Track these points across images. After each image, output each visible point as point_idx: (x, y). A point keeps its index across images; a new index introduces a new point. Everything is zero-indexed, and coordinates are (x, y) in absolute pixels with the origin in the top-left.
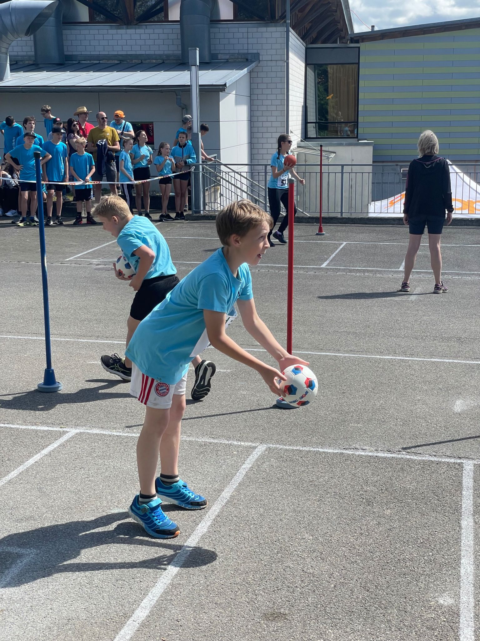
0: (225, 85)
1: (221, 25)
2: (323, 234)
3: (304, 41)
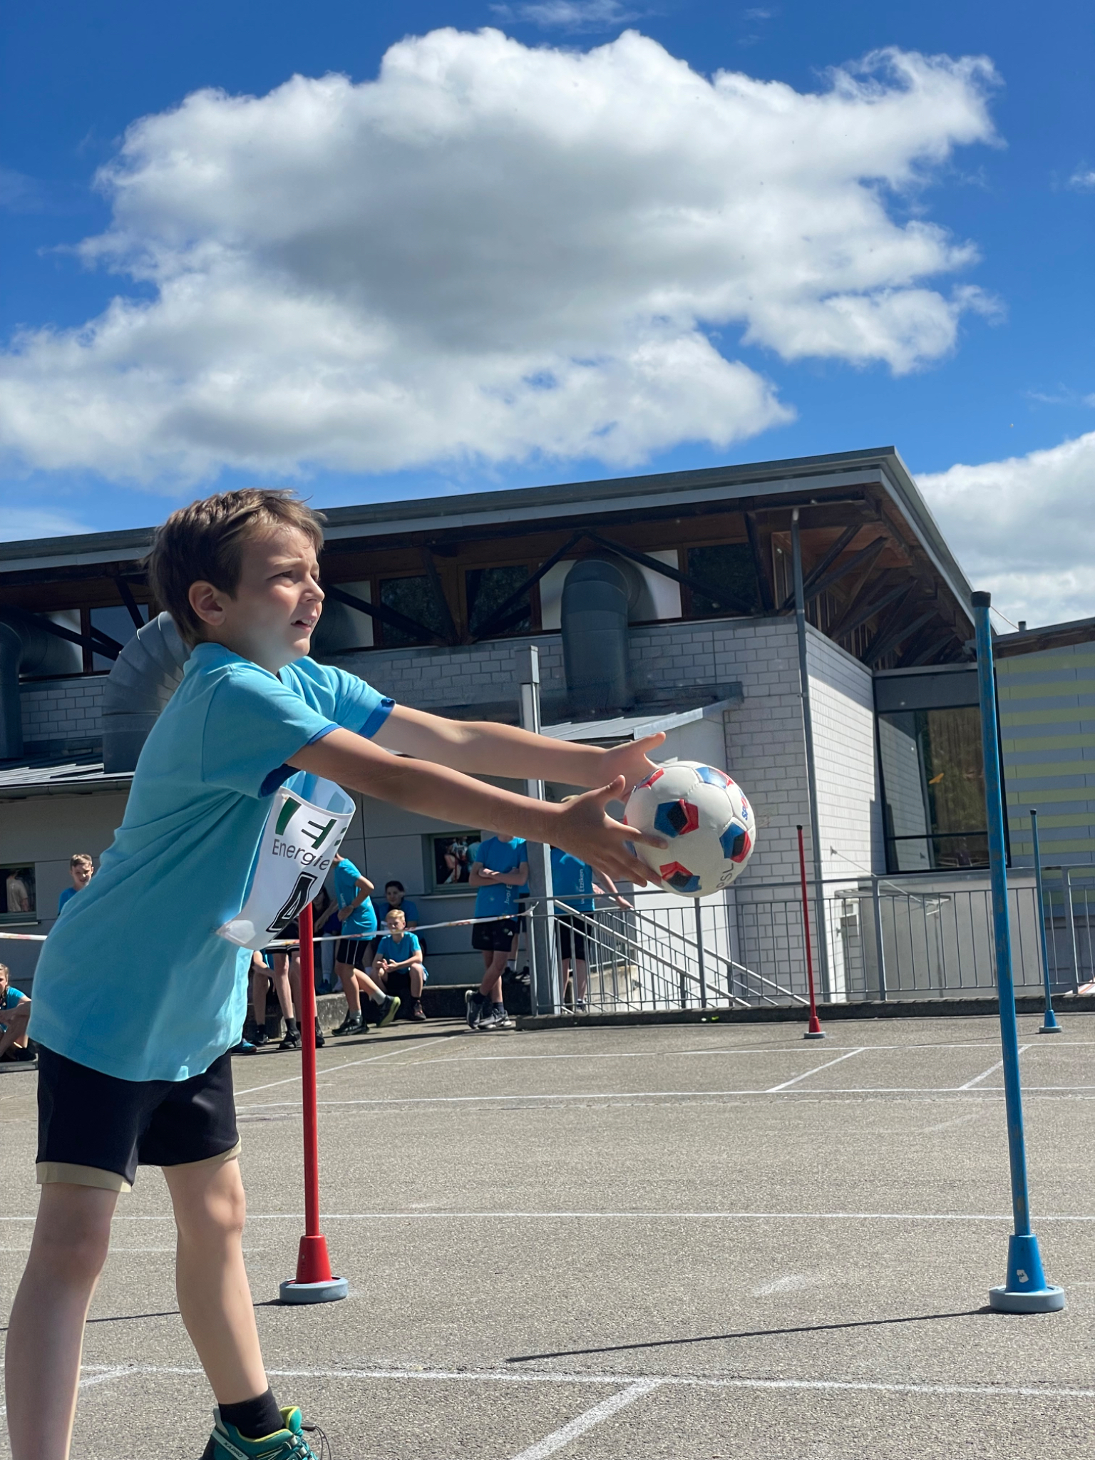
1: (653, 631)
2: (820, 1037)
3: (867, 664)
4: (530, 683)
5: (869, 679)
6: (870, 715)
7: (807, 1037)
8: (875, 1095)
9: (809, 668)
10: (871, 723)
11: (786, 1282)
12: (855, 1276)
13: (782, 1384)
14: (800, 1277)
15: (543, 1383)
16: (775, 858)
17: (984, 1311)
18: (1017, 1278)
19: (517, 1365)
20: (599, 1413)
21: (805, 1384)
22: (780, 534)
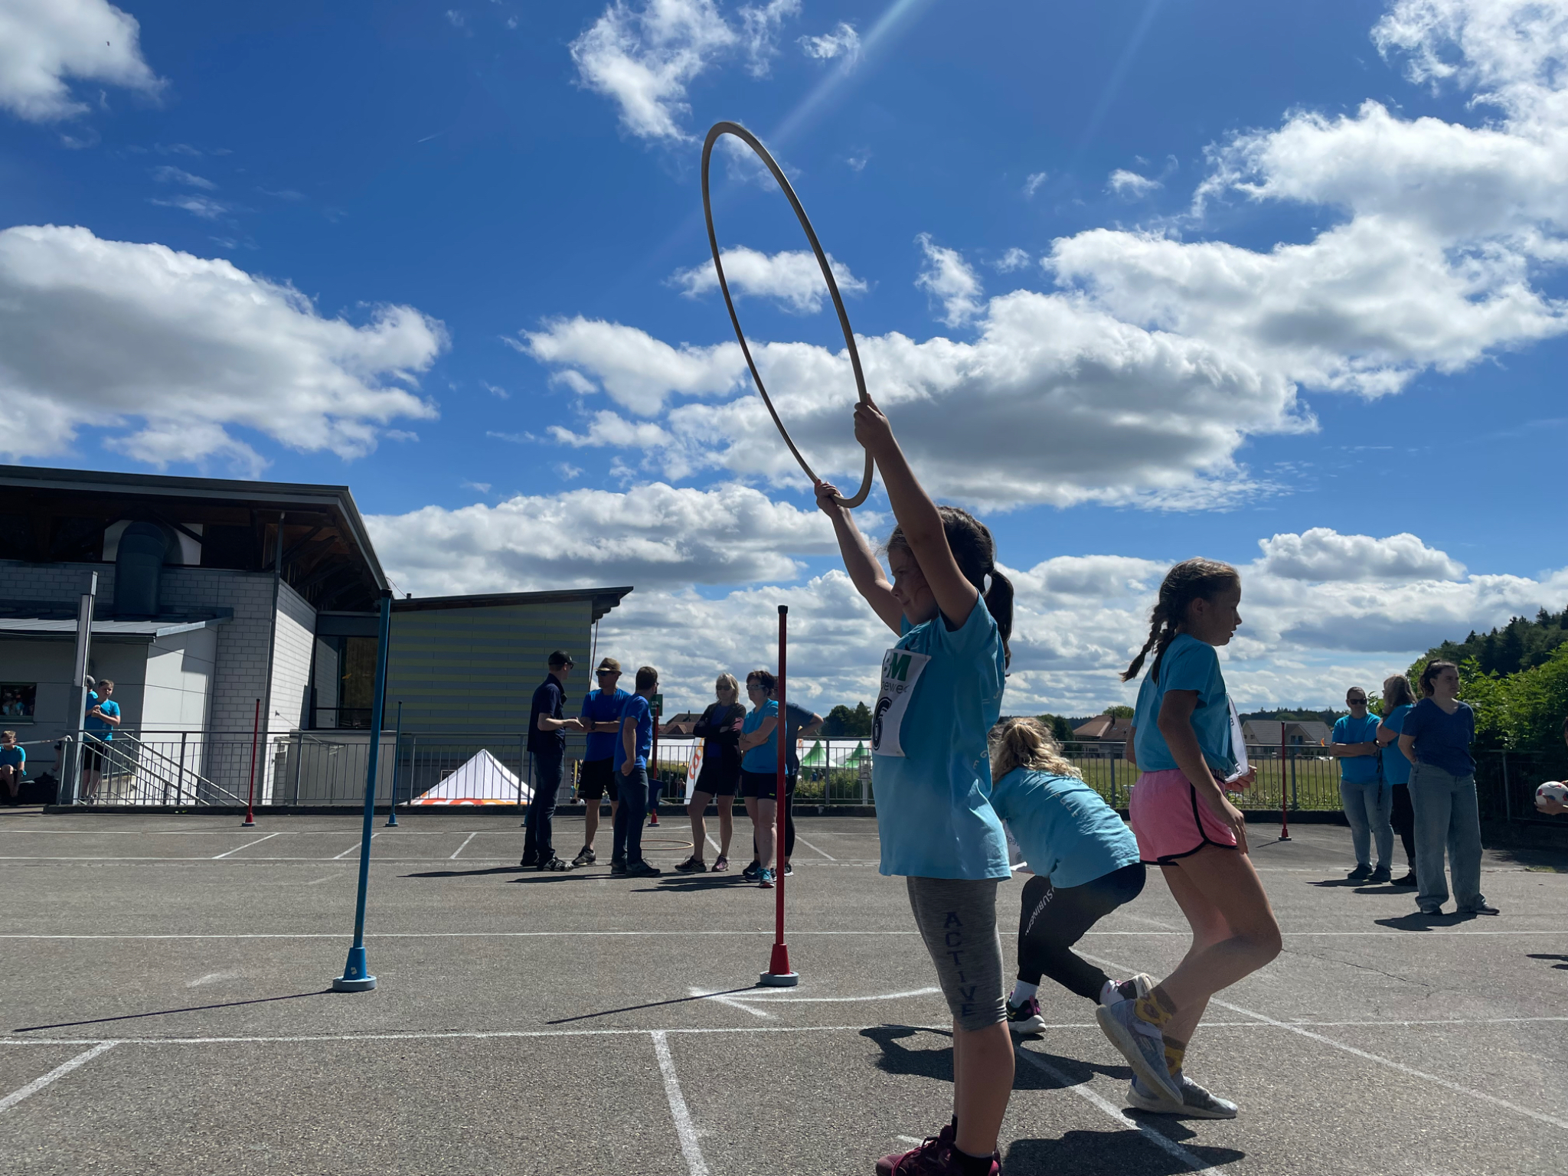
0: (155, 634)
1: (179, 571)
2: (252, 825)
3: (314, 607)
4: (89, 594)
5: (314, 615)
6: (312, 636)
7: (244, 825)
8: (282, 861)
9: (278, 605)
10: (312, 641)
11: (208, 978)
12: (253, 973)
13: (198, 1041)
14: (218, 974)
15: (37, 1045)
16: (240, 715)
17: (329, 991)
18: (351, 971)
19: (19, 1034)
20: (74, 1063)
21: (213, 1040)
22: (271, 525)
